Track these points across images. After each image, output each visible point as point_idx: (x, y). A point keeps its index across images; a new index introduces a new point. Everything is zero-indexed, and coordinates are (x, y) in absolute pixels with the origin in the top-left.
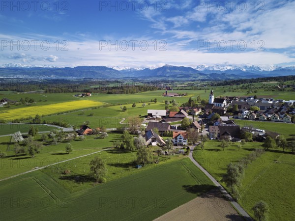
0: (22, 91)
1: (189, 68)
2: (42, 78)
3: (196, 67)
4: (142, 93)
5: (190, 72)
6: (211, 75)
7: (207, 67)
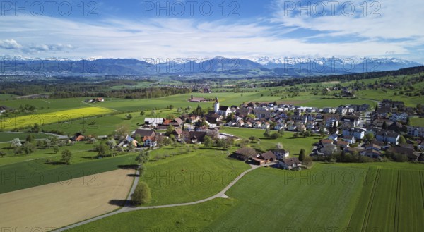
0: (22, 95)
1: (247, 60)
2: (50, 75)
3: (258, 59)
4: (170, 96)
5: (249, 66)
6: (276, 70)
7: (271, 59)
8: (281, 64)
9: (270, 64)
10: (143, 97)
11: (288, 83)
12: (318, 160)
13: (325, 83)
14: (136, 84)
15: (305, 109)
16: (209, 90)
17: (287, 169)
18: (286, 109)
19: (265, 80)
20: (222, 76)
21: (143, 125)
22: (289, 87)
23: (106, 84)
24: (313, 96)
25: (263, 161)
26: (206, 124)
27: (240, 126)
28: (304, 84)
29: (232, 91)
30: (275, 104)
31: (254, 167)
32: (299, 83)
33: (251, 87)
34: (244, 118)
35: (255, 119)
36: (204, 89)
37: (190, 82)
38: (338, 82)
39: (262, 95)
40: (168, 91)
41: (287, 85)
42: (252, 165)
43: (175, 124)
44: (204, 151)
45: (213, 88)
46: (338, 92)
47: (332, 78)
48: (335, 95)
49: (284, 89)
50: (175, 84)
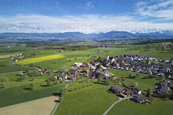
6: (139, 36)
7: (137, 31)
8: (142, 33)
9: (137, 33)
10: (79, 49)
11: (145, 43)
12: (158, 97)
13: (163, 43)
14: (78, 43)
15: (152, 59)
16: (108, 46)
17: (139, 103)
18: (142, 59)
19: (134, 41)
20: (115, 39)
21: (74, 66)
22: (145, 45)
23: (67, 43)
24: (156, 51)
25: (126, 96)
26: (101, 67)
27: (118, 69)
28: (152, 44)
29: (118, 47)
30: (137, 56)
31: (121, 99)
32: (150, 43)
33: (127, 45)
34: (120, 64)
35: (126, 65)
36: (105, 46)
37: (100, 42)
38: (170, 43)
39: (131, 50)
40: (89, 47)
41: (144, 44)
42: (119, 98)
43: (87, 66)
44: (97, 85)
45: (110, 45)
46: (170, 49)
47: (167, 41)
48: (168, 50)
49: (142, 46)
50: (94, 43)
